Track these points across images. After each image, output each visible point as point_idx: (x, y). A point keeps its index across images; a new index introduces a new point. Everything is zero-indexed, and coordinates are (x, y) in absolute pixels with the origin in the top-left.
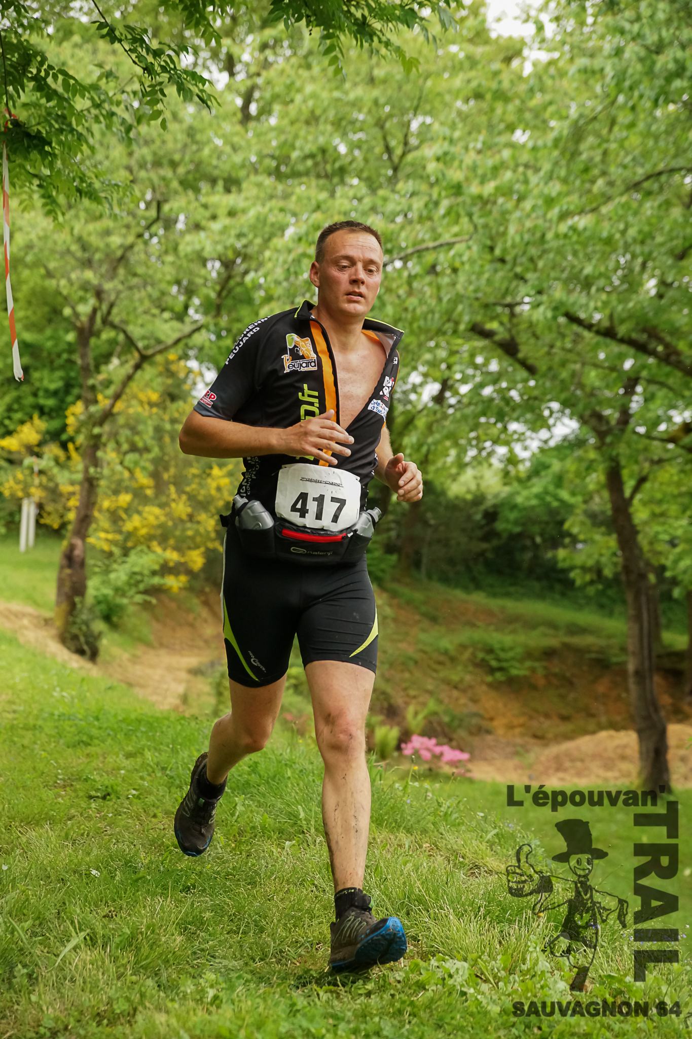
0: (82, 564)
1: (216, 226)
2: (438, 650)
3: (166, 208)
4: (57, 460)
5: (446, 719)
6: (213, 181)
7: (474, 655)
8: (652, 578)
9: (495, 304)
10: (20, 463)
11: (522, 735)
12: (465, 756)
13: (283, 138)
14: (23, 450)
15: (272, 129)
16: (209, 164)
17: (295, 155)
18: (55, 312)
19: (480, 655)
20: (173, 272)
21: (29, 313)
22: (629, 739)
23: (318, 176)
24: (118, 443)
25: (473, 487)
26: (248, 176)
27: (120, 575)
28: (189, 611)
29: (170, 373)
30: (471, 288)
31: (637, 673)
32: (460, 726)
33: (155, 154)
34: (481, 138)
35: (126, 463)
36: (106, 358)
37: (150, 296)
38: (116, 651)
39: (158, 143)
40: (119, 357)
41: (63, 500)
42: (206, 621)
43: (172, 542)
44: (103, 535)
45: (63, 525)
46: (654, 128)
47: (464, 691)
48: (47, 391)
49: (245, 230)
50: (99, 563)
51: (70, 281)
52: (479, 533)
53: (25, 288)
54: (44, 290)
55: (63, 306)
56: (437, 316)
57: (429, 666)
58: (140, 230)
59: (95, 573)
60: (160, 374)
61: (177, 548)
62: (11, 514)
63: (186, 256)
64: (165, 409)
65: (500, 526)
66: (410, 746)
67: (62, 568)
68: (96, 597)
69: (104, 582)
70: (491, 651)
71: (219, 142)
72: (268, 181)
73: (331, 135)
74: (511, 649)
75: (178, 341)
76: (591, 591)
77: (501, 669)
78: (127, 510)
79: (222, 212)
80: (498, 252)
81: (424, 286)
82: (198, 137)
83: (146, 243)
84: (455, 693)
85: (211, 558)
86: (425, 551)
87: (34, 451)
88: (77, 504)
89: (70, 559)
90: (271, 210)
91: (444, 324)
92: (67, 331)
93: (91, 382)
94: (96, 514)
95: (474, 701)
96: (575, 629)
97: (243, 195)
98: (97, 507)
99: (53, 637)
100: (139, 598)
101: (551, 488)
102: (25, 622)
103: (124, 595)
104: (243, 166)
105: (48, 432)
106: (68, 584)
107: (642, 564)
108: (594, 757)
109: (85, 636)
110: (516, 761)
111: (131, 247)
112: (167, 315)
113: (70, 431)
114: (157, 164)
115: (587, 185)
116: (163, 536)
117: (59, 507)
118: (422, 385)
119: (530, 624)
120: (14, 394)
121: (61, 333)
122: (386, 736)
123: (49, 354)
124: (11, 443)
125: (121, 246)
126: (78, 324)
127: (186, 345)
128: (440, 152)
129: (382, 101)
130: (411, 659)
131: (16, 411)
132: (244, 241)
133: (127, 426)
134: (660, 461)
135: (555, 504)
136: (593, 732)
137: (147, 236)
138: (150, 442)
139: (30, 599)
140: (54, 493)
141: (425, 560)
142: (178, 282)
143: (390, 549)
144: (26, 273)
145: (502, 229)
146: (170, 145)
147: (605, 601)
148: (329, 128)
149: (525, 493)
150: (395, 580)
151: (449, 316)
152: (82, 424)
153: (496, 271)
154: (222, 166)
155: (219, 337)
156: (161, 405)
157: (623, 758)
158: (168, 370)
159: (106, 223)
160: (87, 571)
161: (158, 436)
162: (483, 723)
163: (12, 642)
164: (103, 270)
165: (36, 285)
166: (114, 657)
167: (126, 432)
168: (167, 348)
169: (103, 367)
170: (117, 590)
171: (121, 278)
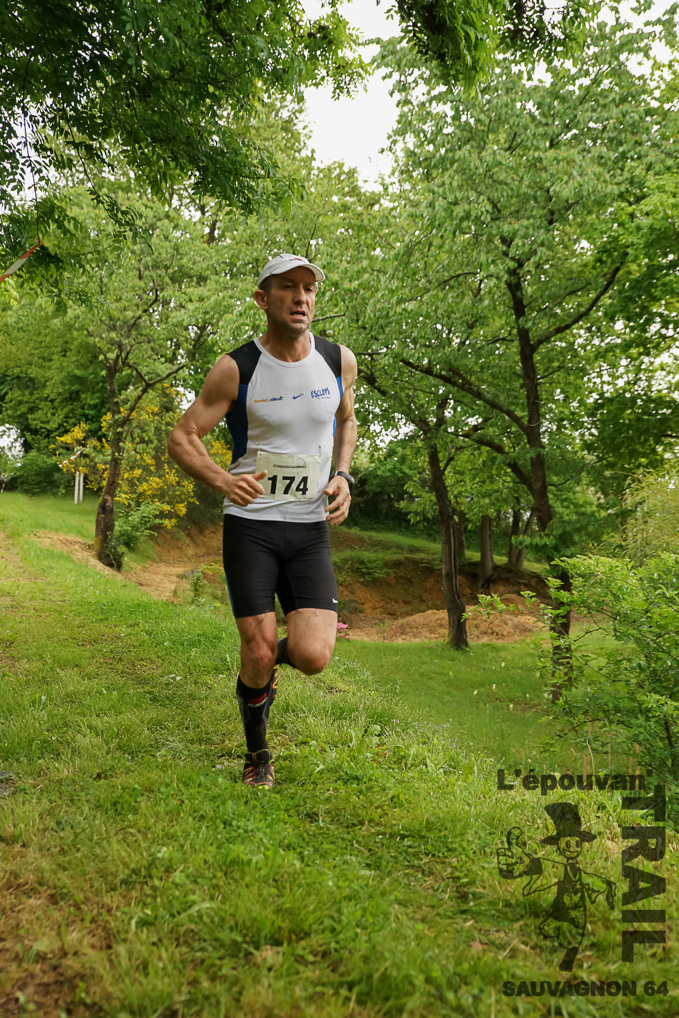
0: (112, 511)
1: (191, 306)
3: (161, 295)
4: (95, 448)
6: (190, 279)
7: (352, 564)
8: (456, 518)
10: (73, 449)
11: (381, 613)
12: (345, 626)
13: (231, 252)
14: (74, 442)
15: (226, 247)
16: (188, 267)
18: (96, 357)
19: (356, 566)
21: (80, 357)
22: (443, 614)
24: (132, 437)
26: (211, 275)
27: (135, 518)
28: (178, 539)
29: (166, 395)
31: (447, 575)
33: (154, 261)
35: (138, 450)
36: (125, 386)
37: (153, 349)
38: (133, 564)
39: (156, 254)
40: (134, 385)
41: (100, 473)
42: (189, 545)
43: (167, 498)
44: (124, 495)
45: (100, 489)
46: (454, 248)
47: (346, 587)
48: (89, 405)
49: (209, 309)
50: (122, 511)
51: (101, 338)
53: (75, 342)
54: (87, 344)
55: (99, 354)
58: (146, 307)
59: (120, 517)
60: (159, 395)
61: (169, 503)
62: (69, 481)
64: (162, 417)
65: (367, 488)
67: (99, 514)
68: (120, 531)
69: (124, 523)
70: (362, 563)
73: (261, 251)
74: (375, 561)
75: (169, 375)
76: (421, 526)
77: (369, 574)
78: (138, 480)
79: (195, 298)
80: (361, 322)
82: (181, 251)
83: (150, 315)
85: (191, 508)
87: (82, 443)
88: (108, 476)
89: (104, 509)
90: (224, 297)
92: (102, 369)
93: (116, 400)
94: (120, 481)
95: (352, 593)
96: (413, 549)
97: (207, 288)
98: (120, 477)
99: (94, 557)
100: (147, 532)
101: (398, 465)
102: (76, 547)
103: (137, 530)
104: (207, 269)
105: (90, 431)
106: (102, 523)
107: (450, 510)
108: (424, 625)
109: (113, 555)
110: (376, 628)
111: (140, 317)
112: (163, 360)
113: (103, 430)
114: (156, 266)
115: (416, 282)
116: (161, 495)
117: (98, 477)
119: (386, 547)
120: (70, 407)
121: (98, 370)
123: (91, 383)
124: (67, 439)
125: (134, 317)
126: (108, 365)
127: (175, 377)
129: (291, 231)
131: (71, 418)
132: (208, 315)
133: (138, 427)
134: (461, 448)
135: (400, 475)
136: (424, 611)
137: (150, 311)
138: (153, 438)
139: (80, 533)
140: (94, 468)
142: (170, 339)
144: (75, 333)
145: (363, 309)
146: (164, 255)
147: (432, 532)
149: (383, 468)
152: (110, 426)
154: (195, 267)
156: (160, 414)
157: (441, 626)
158: (164, 393)
159: (123, 303)
160: (114, 516)
161: (158, 433)
162: (358, 606)
163: (68, 559)
164: (123, 333)
165: (83, 341)
166: (132, 568)
167: (138, 431)
168: (163, 380)
169: (123, 392)
170: (133, 527)
171: (133, 336)
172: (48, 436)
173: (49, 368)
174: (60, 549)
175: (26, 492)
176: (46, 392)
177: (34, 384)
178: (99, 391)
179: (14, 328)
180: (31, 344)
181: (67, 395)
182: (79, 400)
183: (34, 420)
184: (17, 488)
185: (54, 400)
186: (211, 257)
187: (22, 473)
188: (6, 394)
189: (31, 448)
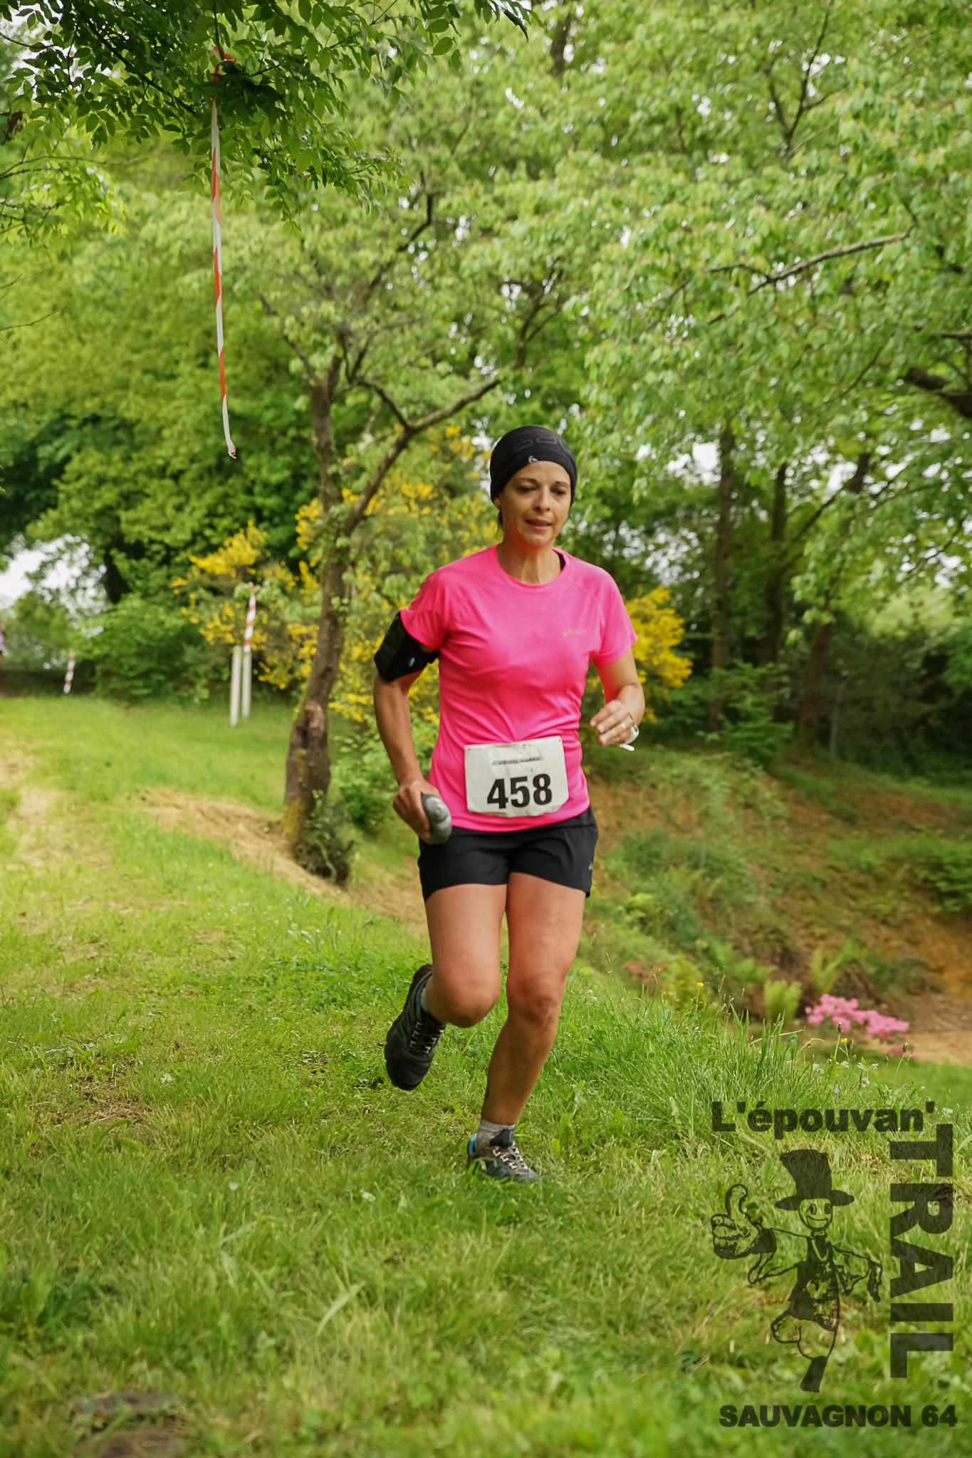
0: (323, 741)
1: (517, 229)
2: (857, 866)
3: (442, 204)
4: (283, 588)
5: (871, 970)
6: (511, 165)
7: (911, 871)
9: (944, 337)
10: (231, 592)
12: (902, 1026)
13: (616, 93)
14: (233, 574)
15: (599, 81)
16: (506, 137)
17: (634, 118)
18: (278, 367)
19: (922, 874)
20: (454, 301)
21: (239, 369)
23: (672, 150)
24: (372, 560)
25: (908, 620)
26: (565, 153)
27: (378, 756)
29: (448, 455)
30: (909, 312)
32: (891, 981)
33: (422, 124)
34: (923, 81)
35: (384, 591)
36: (354, 433)
37: (418, 339)
38: (374, 870)
39: (428, 107)
40: (373, 432)
41: (294, 646)
44: (352, 698)
45: (294, 684)
47: (898, 928)
48: (266, 485)
49: (561, 234)
50: (349, 741)
51: (299, 319)
52: (918, 689)
53: (232, 332)
54: (260, 334)
55: (289, 357)
56: (854, 356)
57: (844, 891)
58: (401, 240)
59: (342, 755)
60: (435, 455)
62: (216, 669)
63: (472, 276)
64: (442, 507)
65: (950, 677)
66: (817, 1010)
67: (293, 747)
68: (342, 789)
69: (354, 769)
70: (938, 867)
71: (519, 104)
72: (596, 159)
73: (690, 87)
75: (462, 405)
77: (954, 894)
79: (526, 207)
80: (950, 255)
81: (837, 311)
82: (488, 96)
83: (410, 260)
84: (885, 931)
86: (835, 716)
87: (249, 574)
88: (314, 651)
89: (304, 734)
90: (600, 202)
91: (864, 371)
92: (295, 396)
93: (332, 469)
94: (342, 667)
95: (914, 943)
97: (557, 180)
98: (343, 657)
99: (282, 852)
102: (241, 827)
103: (384, 787)
104: (556, 138)
105: (268, 547)
106: (301, 771)
109: (328, 848)
111: (390, 265)
112: (443, 367)
113: (302, 542)
114: (426, 140)
117: (288, 657)
118: (827, 465)
120: (219, 490)
121: (286, 397)
122: (781, 996)
123: (269, 429)
124: (216, 563)
125: (375, 263)
126: (312, 382)
127: (473, 410)
128: (859, 105)
129: (767, 31)
130: (815, 879)
131: (222, 516)
132: (559, 251)
133: (386, 533)
137: (411, 249)
138: (420, 558)
139: (247, 794)
140: (279, 635)
141: (834, 730)
142: (458, 319)
143: (781, 714)
144: (235, 308)
145: (956, 220)
146: (446, 110)
148: (686, 74)
150: (790, 761)
151: (874, 358)
152: (320, 532)
153: (946, 285)
154: (523, 137)
155: (520, 399)
156: (436, 503)
158: (445, 450)
159: (352, 230)
160: (331, 751)
161: (432, 548)
162: (928, 976)
163: (223, 856)
164: (348, 301)
165: (249, 327)
166: (370, 879)
167: (384, 544)
168: (444, 417)
169: (350, 447)
170: (374, 779)
171: (375, 312)
172: (166, 561)
173: (170, 396)
174: (204, 831)
175: (118, 695)
176: (162, 453)
177: (131, 435)
178: (288, 449)
179: (86, 300)
180: (127, 339)
181: (211, 461)
182: (239, 472)
183: (134, 522)
184: (93, 685)
185: (181, 472)
186: (565, 107)
187: (106, 649)
188: (67, 459)
189: (128, 590)
